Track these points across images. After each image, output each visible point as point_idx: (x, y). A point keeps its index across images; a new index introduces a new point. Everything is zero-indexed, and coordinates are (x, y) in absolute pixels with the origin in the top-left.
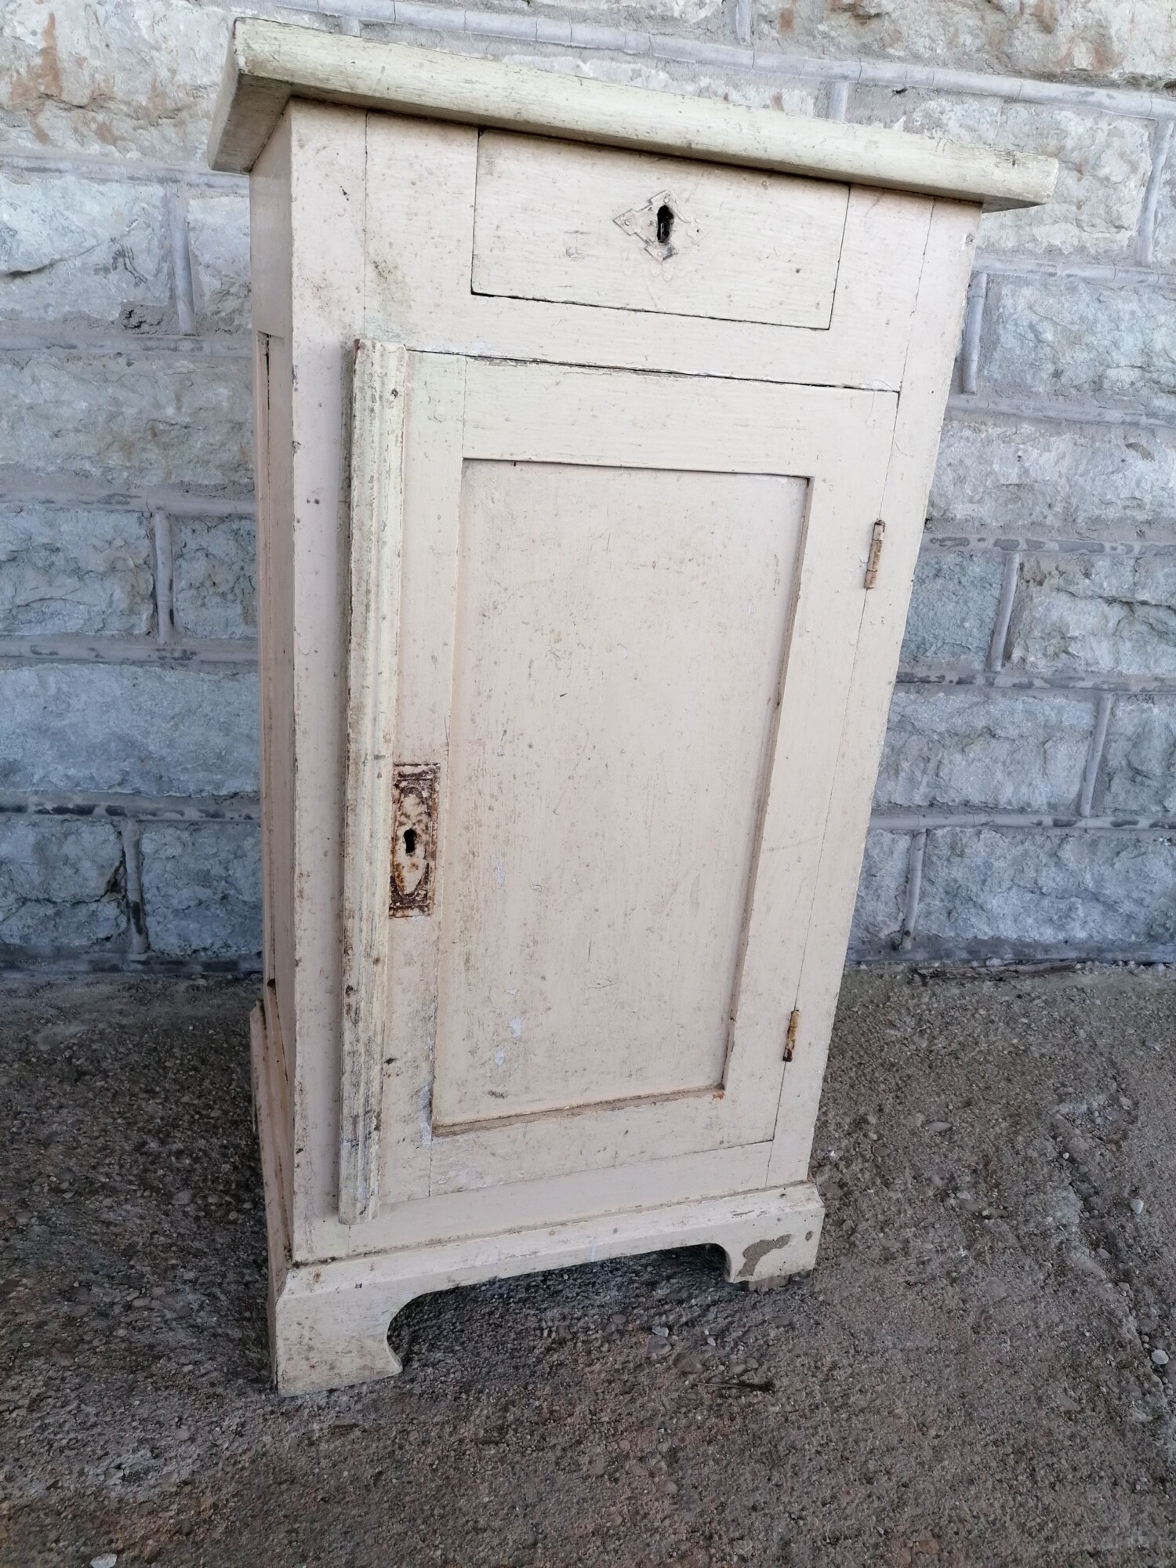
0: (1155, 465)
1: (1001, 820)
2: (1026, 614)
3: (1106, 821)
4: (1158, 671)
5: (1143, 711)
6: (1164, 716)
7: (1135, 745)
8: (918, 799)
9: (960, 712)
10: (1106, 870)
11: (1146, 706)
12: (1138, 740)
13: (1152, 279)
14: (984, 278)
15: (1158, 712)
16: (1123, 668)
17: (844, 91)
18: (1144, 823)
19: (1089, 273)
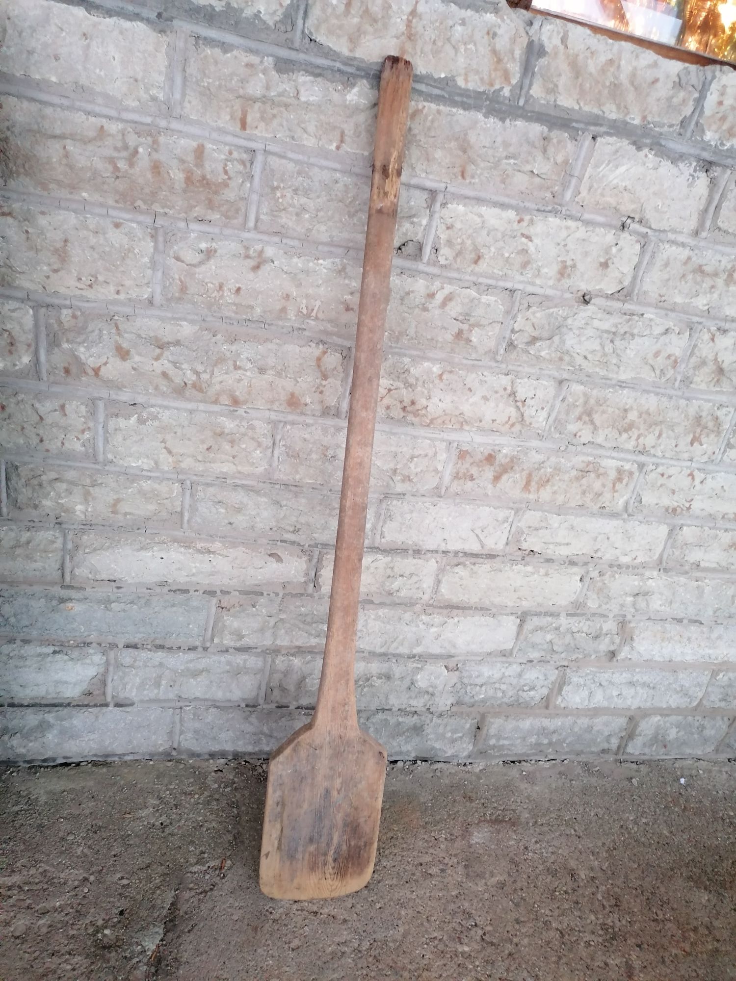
0: (283, 565)
1: (218, 704)
2: (220, 624)
3: (273, 706)
4: (298, 644)
5: (290, 661)
6: (300, 664)
7: (285, 676)
8: (171, 696)
9: (191, 661)
10: (274, 725)
11: (291, 658)
12: (286, 673)
13: (277, 486)
14: (188, 483)
15: (297, 662)
16: (278, 642)
17: (101, 405)
18: (292, 707)
19: (244, 482)
